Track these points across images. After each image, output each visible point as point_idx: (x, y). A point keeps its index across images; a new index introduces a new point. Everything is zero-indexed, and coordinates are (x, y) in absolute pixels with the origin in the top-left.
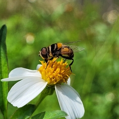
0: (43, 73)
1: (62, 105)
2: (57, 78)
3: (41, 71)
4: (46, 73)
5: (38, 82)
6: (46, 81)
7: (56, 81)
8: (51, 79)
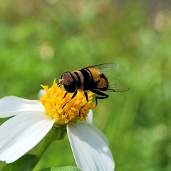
0: (47, 105)
1: (78, 157)
2: (70, 113)
3: (44, 103)
4: (52, 105)
5: (39, 120)
6: (53, 118)
7: (68, 118)
8: (60, 115)
